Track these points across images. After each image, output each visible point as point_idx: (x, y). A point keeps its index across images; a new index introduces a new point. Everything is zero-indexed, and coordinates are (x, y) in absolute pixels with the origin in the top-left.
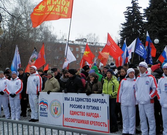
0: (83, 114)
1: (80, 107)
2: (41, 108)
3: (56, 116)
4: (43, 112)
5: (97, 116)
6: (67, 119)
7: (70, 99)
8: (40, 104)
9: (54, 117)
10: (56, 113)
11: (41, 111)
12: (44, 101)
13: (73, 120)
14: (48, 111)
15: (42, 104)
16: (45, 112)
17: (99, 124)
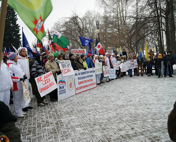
0: (86, 82)
1: (84, 78)
2: (60, 87)
3: (71, 89)
4: (62, 89)
5: (92, 80)
6: (77, 89)
7: (78, 74)
8: (59, 84)
9: (70, 90)
10: (71, 87)
11: (61, 90)
12: (63, 80)
13: (81, 88)
14: (65, 88)
15: (61, 83)
16: (63, 89)
17: (93, 84)
